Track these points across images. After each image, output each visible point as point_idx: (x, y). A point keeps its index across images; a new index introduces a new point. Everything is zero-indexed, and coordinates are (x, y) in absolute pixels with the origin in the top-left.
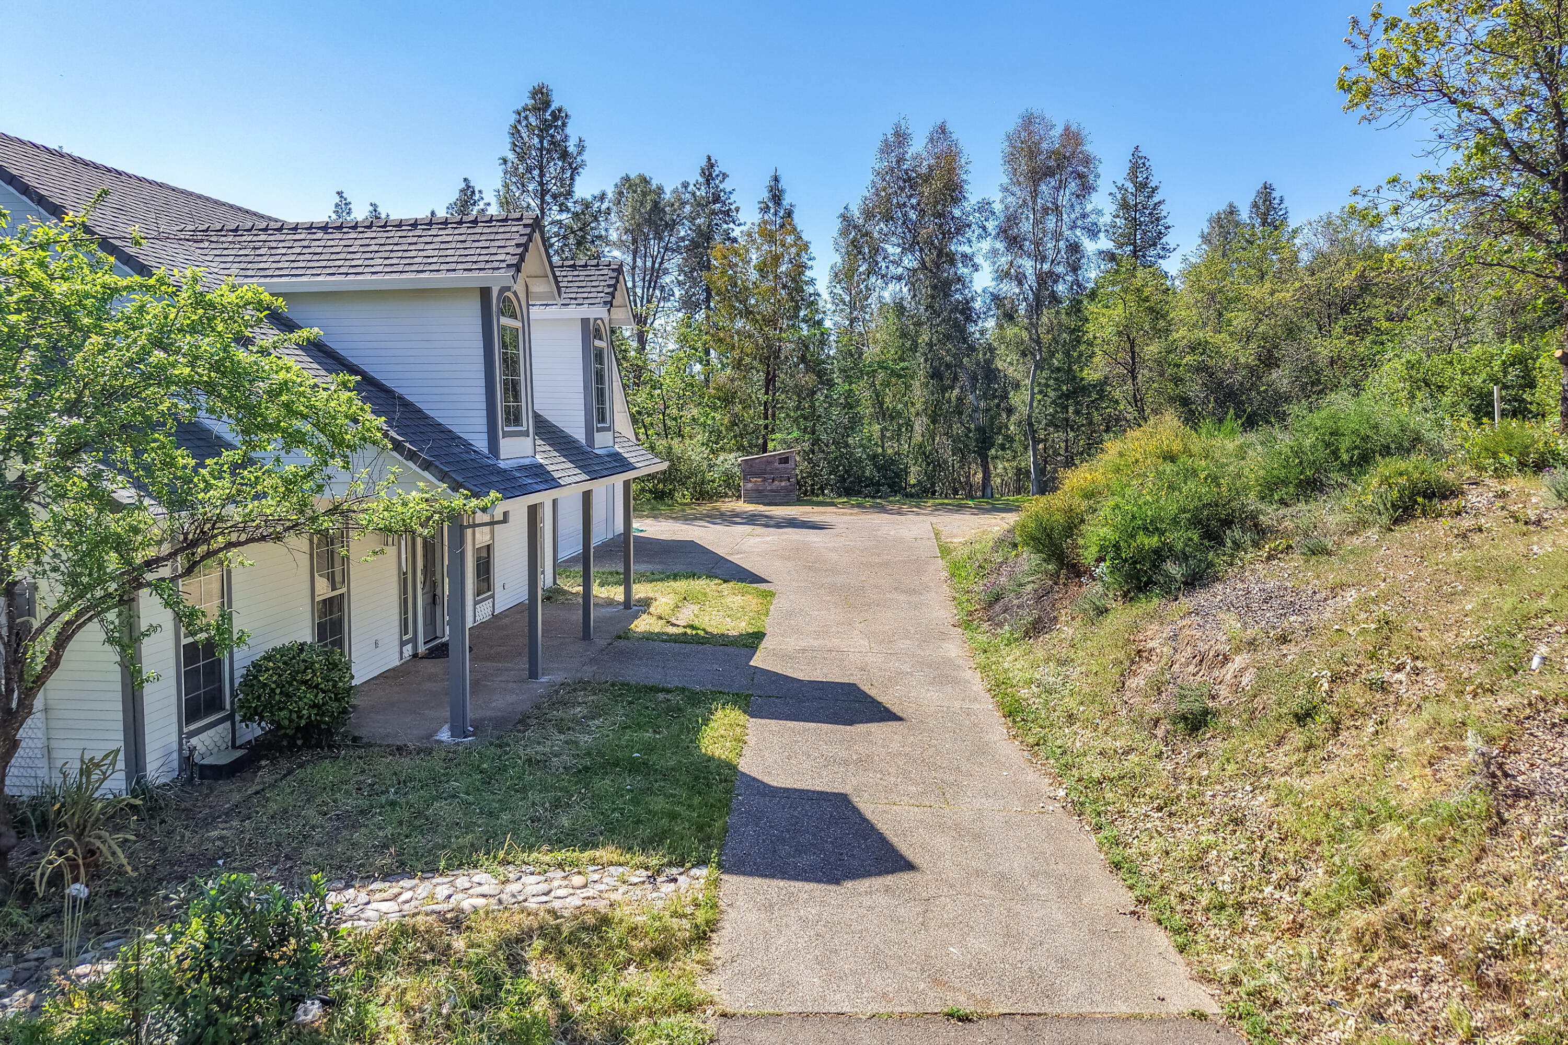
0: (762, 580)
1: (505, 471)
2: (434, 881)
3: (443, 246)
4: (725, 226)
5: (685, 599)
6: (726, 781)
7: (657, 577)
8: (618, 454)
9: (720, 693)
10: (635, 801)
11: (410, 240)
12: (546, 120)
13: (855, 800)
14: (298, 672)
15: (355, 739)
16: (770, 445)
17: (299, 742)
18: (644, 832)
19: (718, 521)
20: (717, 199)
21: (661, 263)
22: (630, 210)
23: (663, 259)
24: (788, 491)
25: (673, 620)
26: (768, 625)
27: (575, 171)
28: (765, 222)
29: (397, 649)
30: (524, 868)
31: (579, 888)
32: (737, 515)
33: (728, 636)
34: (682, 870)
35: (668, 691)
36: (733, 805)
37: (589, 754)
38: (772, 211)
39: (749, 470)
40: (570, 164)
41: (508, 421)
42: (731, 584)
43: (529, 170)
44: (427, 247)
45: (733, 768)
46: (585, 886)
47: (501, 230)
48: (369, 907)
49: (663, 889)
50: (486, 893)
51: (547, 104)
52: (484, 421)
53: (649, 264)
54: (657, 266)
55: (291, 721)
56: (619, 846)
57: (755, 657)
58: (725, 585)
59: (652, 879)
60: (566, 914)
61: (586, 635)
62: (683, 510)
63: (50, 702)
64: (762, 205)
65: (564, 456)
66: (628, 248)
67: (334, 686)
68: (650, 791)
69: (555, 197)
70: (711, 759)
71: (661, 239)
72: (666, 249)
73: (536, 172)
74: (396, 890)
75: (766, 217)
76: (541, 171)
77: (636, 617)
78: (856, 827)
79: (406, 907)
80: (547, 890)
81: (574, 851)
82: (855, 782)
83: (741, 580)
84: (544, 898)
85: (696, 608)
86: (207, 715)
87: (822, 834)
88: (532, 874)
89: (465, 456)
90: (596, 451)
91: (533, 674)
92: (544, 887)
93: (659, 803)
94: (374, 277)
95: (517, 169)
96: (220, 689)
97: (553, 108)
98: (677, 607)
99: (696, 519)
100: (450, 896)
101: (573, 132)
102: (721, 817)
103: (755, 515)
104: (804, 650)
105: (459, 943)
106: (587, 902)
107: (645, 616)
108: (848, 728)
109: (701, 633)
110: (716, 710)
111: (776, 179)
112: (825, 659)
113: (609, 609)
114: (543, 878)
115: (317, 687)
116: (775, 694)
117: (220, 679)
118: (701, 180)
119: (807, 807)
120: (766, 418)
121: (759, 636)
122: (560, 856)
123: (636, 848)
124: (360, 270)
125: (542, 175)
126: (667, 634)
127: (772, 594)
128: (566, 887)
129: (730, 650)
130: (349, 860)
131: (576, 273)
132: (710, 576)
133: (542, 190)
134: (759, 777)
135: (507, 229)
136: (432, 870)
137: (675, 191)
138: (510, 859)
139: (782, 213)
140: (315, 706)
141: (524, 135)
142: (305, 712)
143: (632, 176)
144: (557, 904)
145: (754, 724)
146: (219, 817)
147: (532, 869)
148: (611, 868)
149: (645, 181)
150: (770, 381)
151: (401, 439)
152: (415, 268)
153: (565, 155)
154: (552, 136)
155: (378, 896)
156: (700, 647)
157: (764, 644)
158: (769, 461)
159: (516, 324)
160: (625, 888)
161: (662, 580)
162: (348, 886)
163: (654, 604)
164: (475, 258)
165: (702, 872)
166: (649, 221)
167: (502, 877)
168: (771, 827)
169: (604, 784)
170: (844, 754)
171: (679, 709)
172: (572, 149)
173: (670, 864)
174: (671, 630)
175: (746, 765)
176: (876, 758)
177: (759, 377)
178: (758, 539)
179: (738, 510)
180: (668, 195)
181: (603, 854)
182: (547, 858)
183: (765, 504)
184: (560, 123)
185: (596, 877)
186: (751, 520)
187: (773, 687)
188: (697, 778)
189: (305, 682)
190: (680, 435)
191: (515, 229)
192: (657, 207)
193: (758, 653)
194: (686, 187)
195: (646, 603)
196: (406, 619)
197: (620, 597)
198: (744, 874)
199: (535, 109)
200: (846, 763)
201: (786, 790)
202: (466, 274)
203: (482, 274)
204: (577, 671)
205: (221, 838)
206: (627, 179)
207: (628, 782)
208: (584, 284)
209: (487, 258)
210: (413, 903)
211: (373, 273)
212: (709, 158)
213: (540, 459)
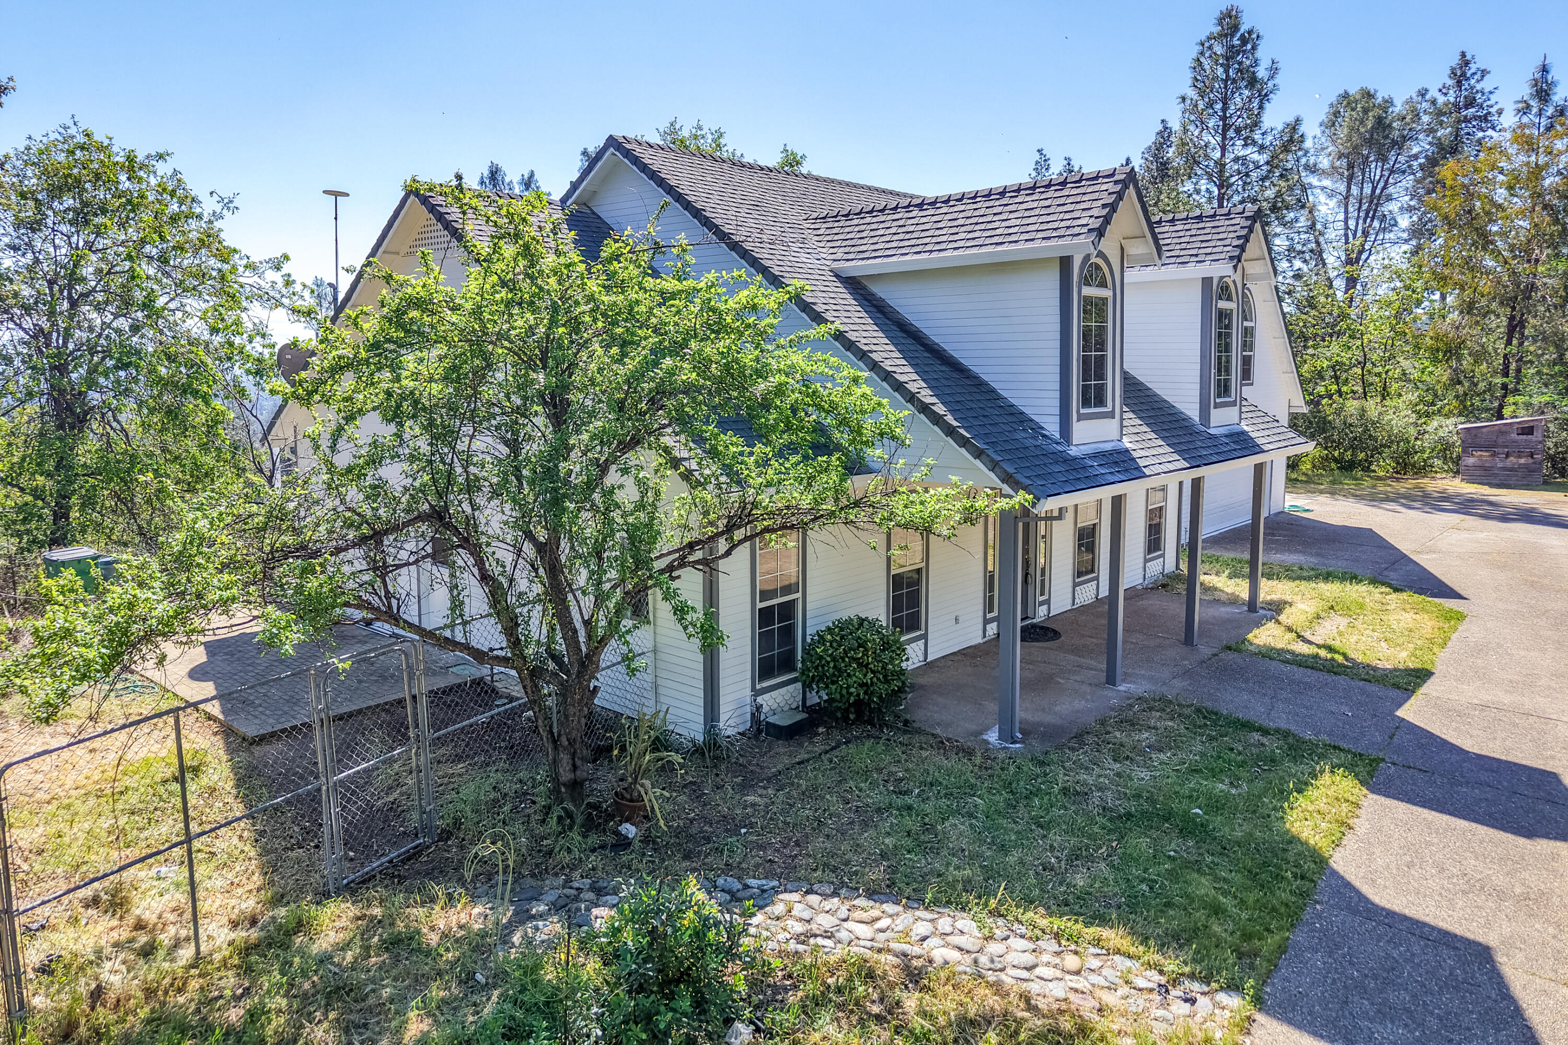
0: (1453, 594)
1: (1075, 458)
2: (918, 913)
3: (1027, 214)
4: (1480, 134)
5: (1332, 608)
6: (1303, 878)
7: (1305, 574)
8: (1244, 433)
9: (1335, 748)
10: (1173, 875)
11: (995, 210)
12: (1233, 46)
13: (1500, 958)
14: (850, 649)
15: (906, 723)
16: (1507, 411)
17: (852, 716)
18: (1173, 921)
19: (1417, 504)
20: (1470, 102)
21: (1384, 188)
22: (1346, 131)
23: (1386, 182)
24: (1530, 471)
25: (1307, 635)
26: (1441, 661)
27: (1264, 97)
28: (1522, 126)
29: (981, 626)
30: (1016, 926)
31: (1069, 972)
32: (1447, 498)
33: (1375, 669)
34: (1206, 989)
35: (1265, 732)
36: (1306, 916)
37: (1138, 796)
38: (1535, 110)
39: (1472, 441)
40: (1259, 91)
41: (1086, 402)
42: (1404, 596)
43: (1210, 105)
44: (1012, 216)
45: (1321, 862)
46: (1078, 973)
47: (1089, 190)
48: (845, 924)
49: (1173, 1008)
50: (963, 946)
51: (1235, 28)
52: (1057, 403)
53: (1367, 190)
54: (1378, 191)
55: (842, 696)
56: (1133, 932)
57: (1407, 705)
58: (1394, 596)
59: (1164, 990)
60: (1042, 1004)
61: (1188, 639)
62: (1374, 487)
63: (658, 645)
64: (1520, 106)
65: (1163, 438)
66: (1342, 175)
67: (883, 668)
68: (1196, 866)
69: (1238, 131)
70: (1293, 840)
71: (1385, 160)
72: (1392, 172)
73: (1219, 106)
74: (876, 913)
75: (1525, 120)
76: (1225, 104)
77: (1258, 624)
78: (1490, 1003)
79: (881, 937)
80: (1030, 964)
81: (1076, 921)
82: (1506, 930)
83: (1420, 591)
84: (1024, 974)
85: (1343, 622)
86: (779, 675)
87: (1428, 999)
88: (1022, 937)
89: (1030, 442)
90: (1212, 431)
91: (1111, 680)
92: (1029, 959)
93: (1203, 887)
94: (956, 253)
95: (1196, 106)
96: (793, 652)
97: (1242, 31)
98: (1319, 617)
99: (1388, 499)
100: (924, 939)
101: (1264, 55)
102: (1280, 929)
103: (1472, 500)
104: (1485, 707)
105: (911, 1002)
106: (1072, 997)
107: (1271, 625)
108: (1522, 841)
109: (1339, 658)
110: (1322, 772)
111: (1545, 69)
112: (1516, 725)
113: (1229, 609)
114: (1032, 946)
115: (866, 666)
116: (1419, 764)
117: (794, 642)
118: (1450, 82)
119: (1416, 949)
120: (1506, 375)
121: (1421, 675)
122: (1058, 923)
123: (1152, 942)
124: (943, 246)
125: (1224, 109)
126: (1292, 653)
127: (1460, 617)
128: (1055, 966)
129: (1373, 688)
130: (847, 863)
131: (1201, 225)
132: (1374, 582)
133: (1225, 125)
134: (1357, 883)
135: (1096, 188)
136: (916, 900)
137: (1409, 101)
138: (1003, 911)
139: (1550, 111)
140: (862, 685)
141: (1207, 67)
142: (852, 690)
143: (1352, 91)
144: (1035, 987)
145: (1373, 802)
146: (762, 781)
147: (1023, 930)
148: (1117, 958)
149: (1368, 95)
150: (1515, 327)
151: (955, 423)
152: (995, 240)
153: (1253, 81)
154: (1240, 63)
155: (858, 914)
156: (1330, 678)
157: (1429, 688)
158: (1502, 432)
159: (1106, 293)
160: (1124, 990)
161: (1308, 579)
162: (835, 894)
163: (1288, 610)
164: (1055, 225)
165: (1233, 1001)
166: (1370, 142)
167: (986, 931)
168: (1351, 963)
169: (1141, 844)
170: (1500, 880)
171: (1273, 761)
172: (1262, 73)
173: (1192, 976)
174: (1302, 648)
175: (1341, 862)
176: (1556, 900)
177: (1499, 323)
178: (1465, 535)
179: (1451, 490)
180: (1398, 107)
181: (1113, 936)
182: (1043, 922)
183: (1491, 485)
184: (1249, 47)
185: (1095, 963)
186: (1466, 506)
187: (1419, 753)
188: (1266, 864)
189: (856, 660)
190: (1385, 394)
191: (1104, 187)
192: (1381, 124)
193: (1413, 700)
194: (1423, 95)
195: (1277, 608)
196: (991, 598)
197: (1245, 595)
198: (1290, 1022)
199: (1222, 36)
200: (1501, 895)
201: (1391, 914)
202: (1045, 243)
203: (1061, 242)
204: (1165, 684)
205: (753, 805)
206: (1346, 95)
207: (1173, 846)
208: (1209, 237)
209: (1068, 223)
210: (888, 934)
211: (955, 249)
212: (1463, 55)
213: (1127, 443)
